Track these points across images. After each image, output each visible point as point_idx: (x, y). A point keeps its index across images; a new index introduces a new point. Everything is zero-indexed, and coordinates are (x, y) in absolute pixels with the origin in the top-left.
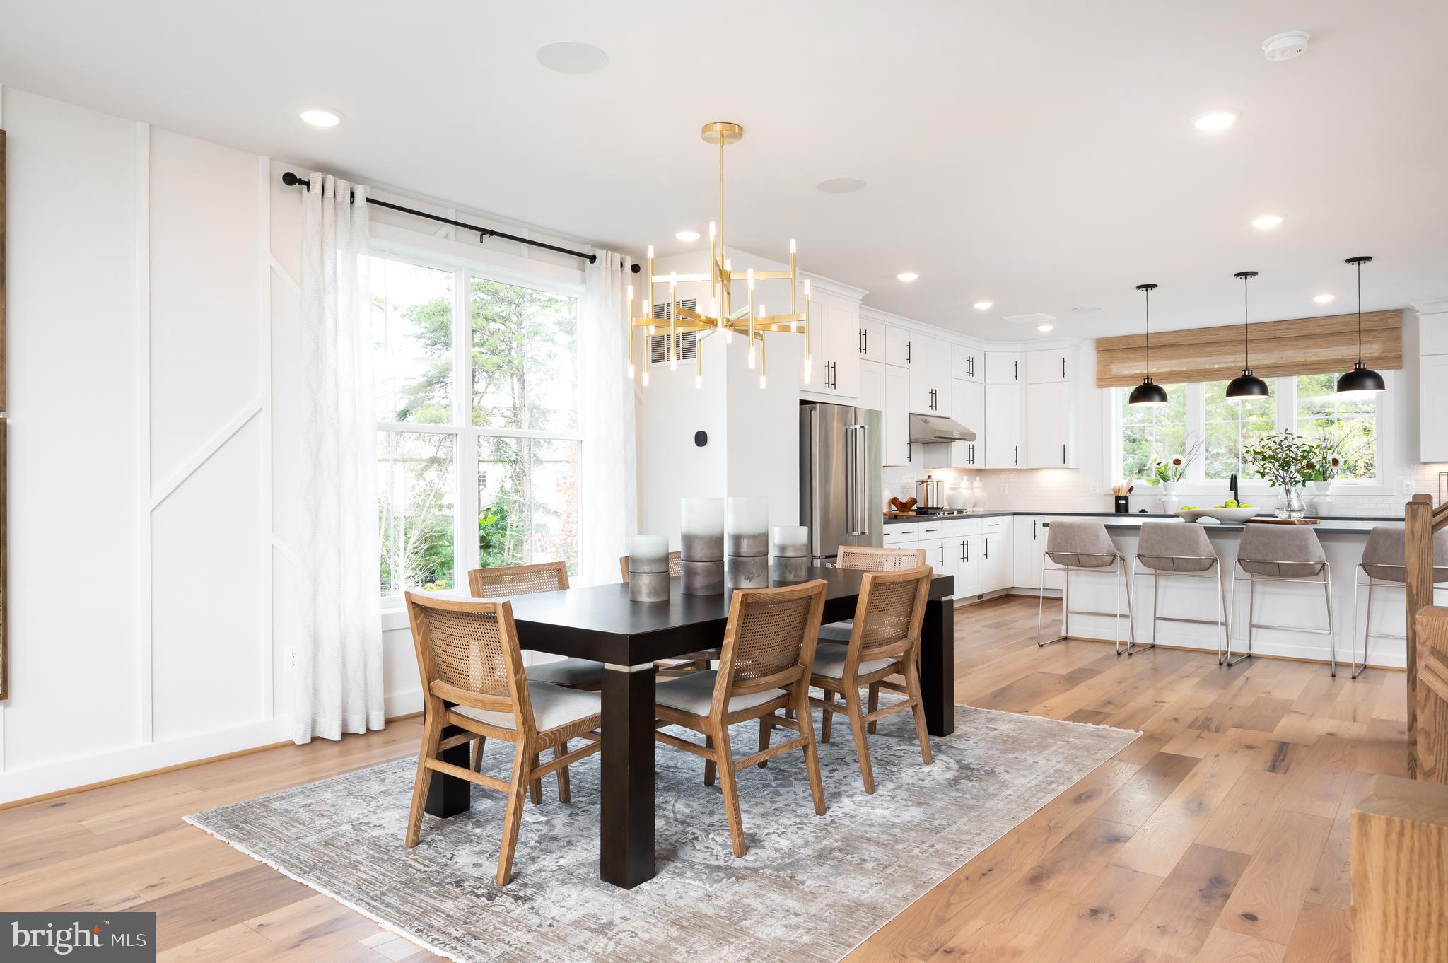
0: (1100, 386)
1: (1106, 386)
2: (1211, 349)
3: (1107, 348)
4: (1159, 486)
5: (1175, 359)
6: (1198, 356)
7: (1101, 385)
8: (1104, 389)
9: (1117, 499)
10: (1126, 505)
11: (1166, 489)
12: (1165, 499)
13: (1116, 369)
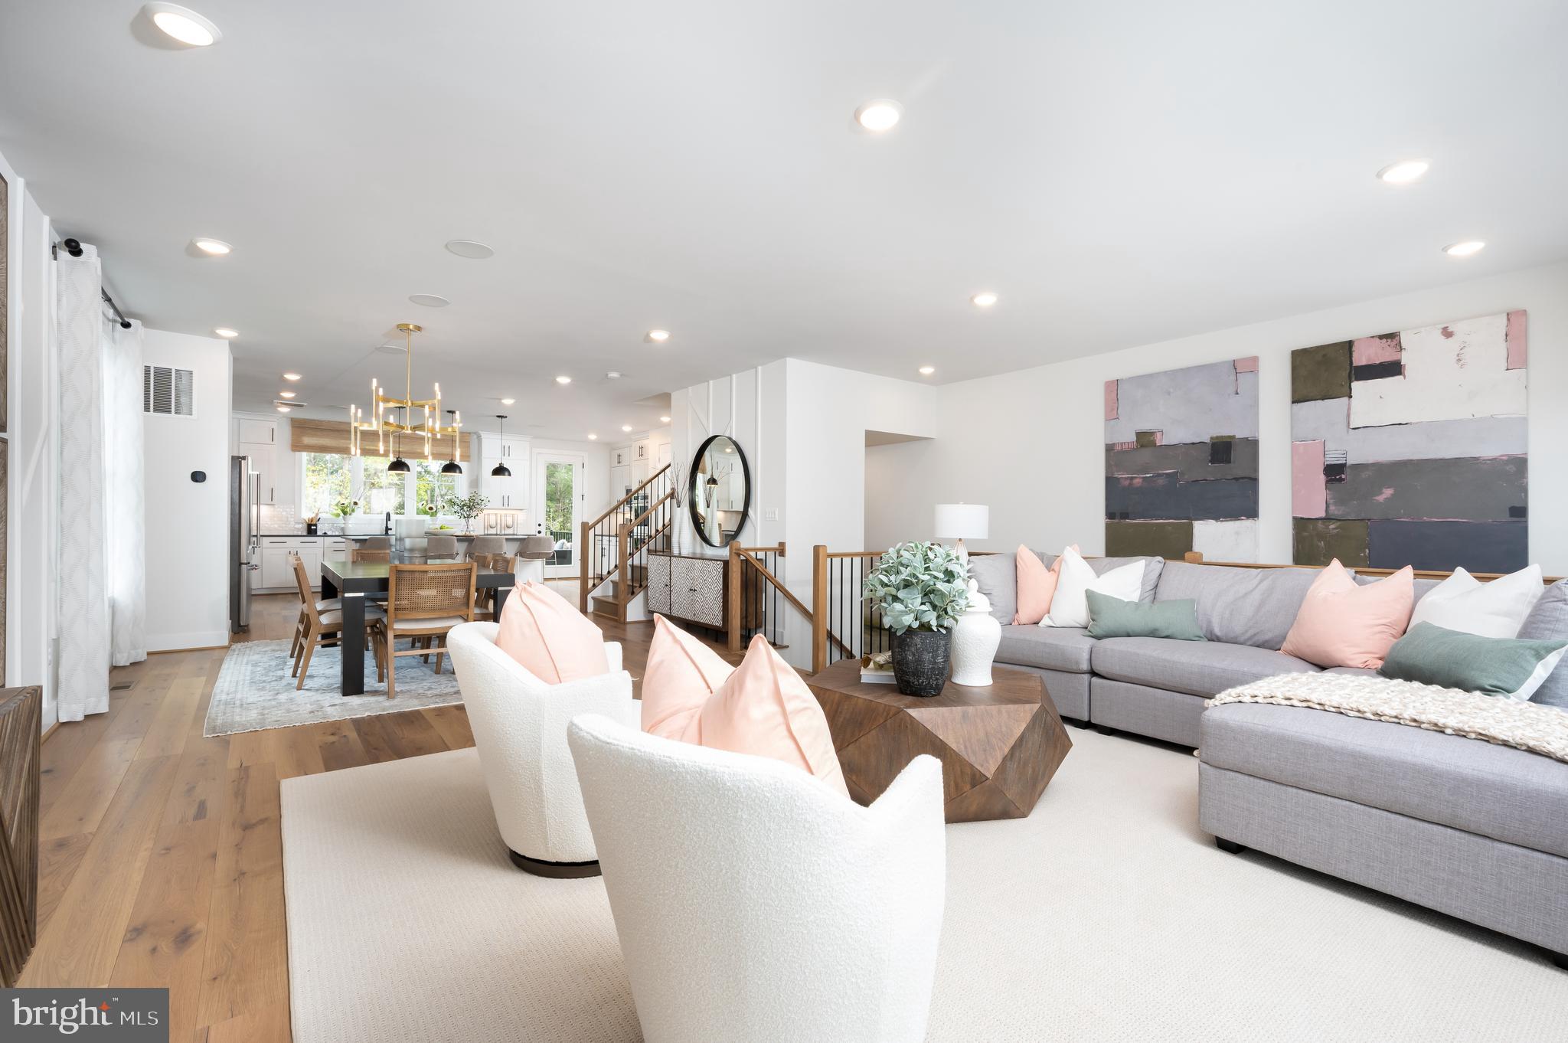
1: (299, 450)
3: (302, 426)
7: (295, 449)
8: (297, 452)
9: (309, 526)
10: (316, 530)
11: (344, 519)
12: (343, 526)
13: (307, 440)
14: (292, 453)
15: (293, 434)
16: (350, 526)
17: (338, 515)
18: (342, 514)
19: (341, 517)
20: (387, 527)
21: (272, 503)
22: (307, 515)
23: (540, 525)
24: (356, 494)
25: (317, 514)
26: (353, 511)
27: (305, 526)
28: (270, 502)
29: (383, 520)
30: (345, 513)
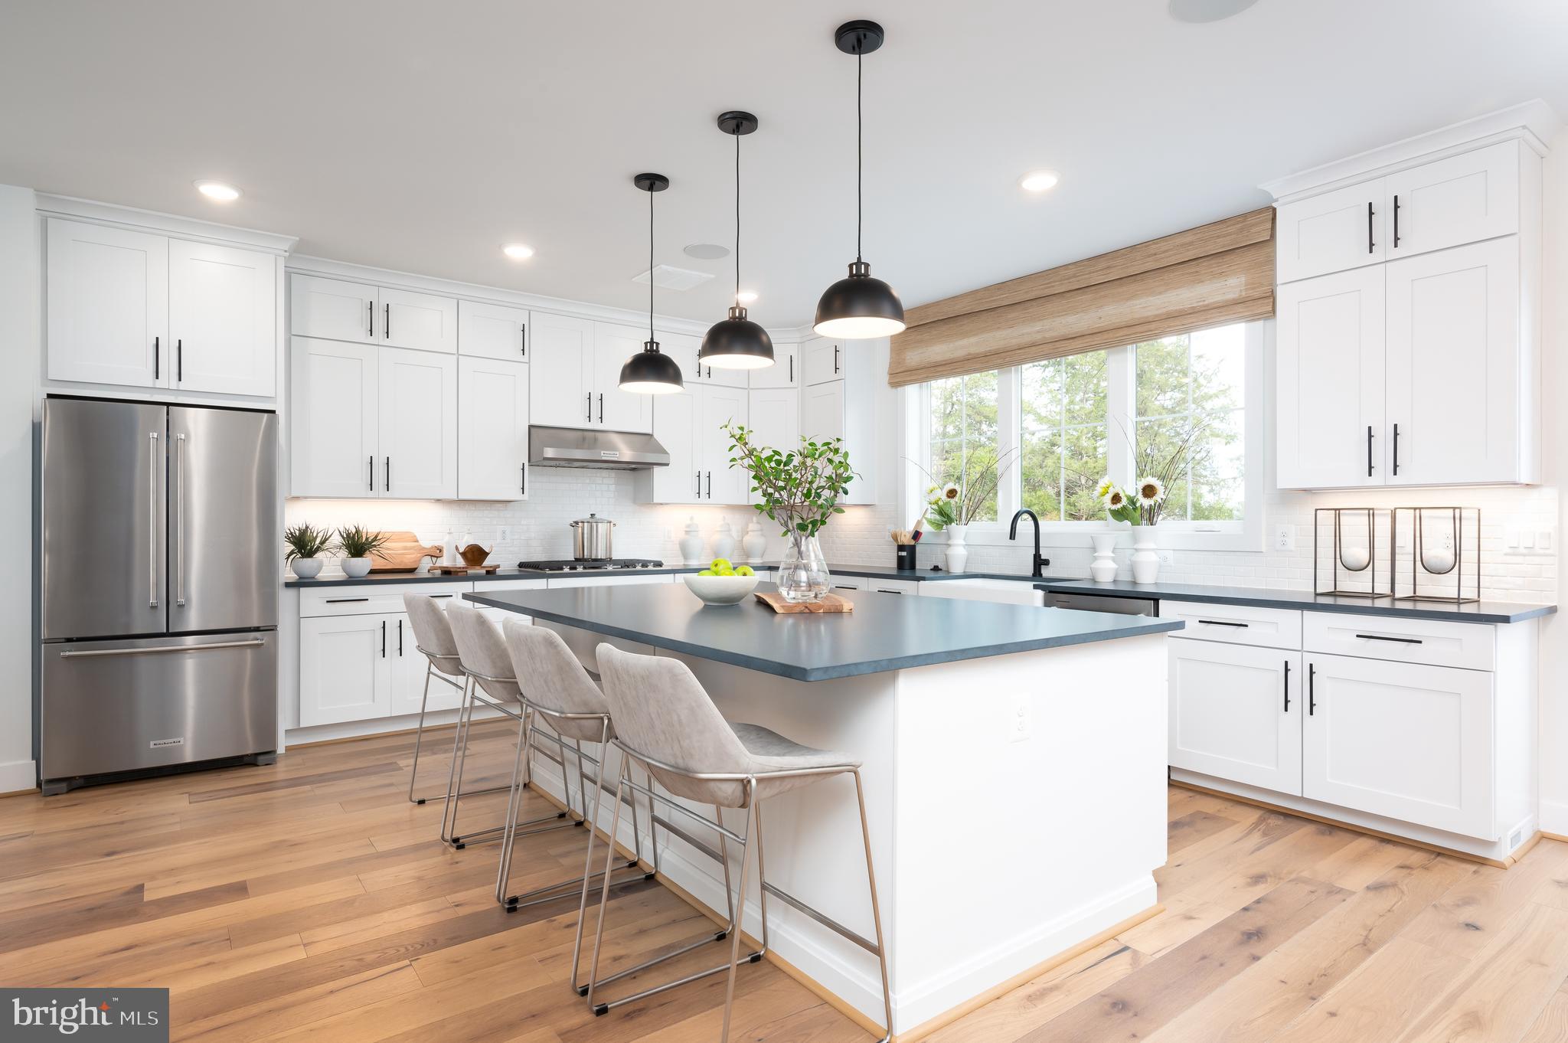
1: (900, 384)
7: (895, 383)
8: (898, 388)
20: (1037, 556)
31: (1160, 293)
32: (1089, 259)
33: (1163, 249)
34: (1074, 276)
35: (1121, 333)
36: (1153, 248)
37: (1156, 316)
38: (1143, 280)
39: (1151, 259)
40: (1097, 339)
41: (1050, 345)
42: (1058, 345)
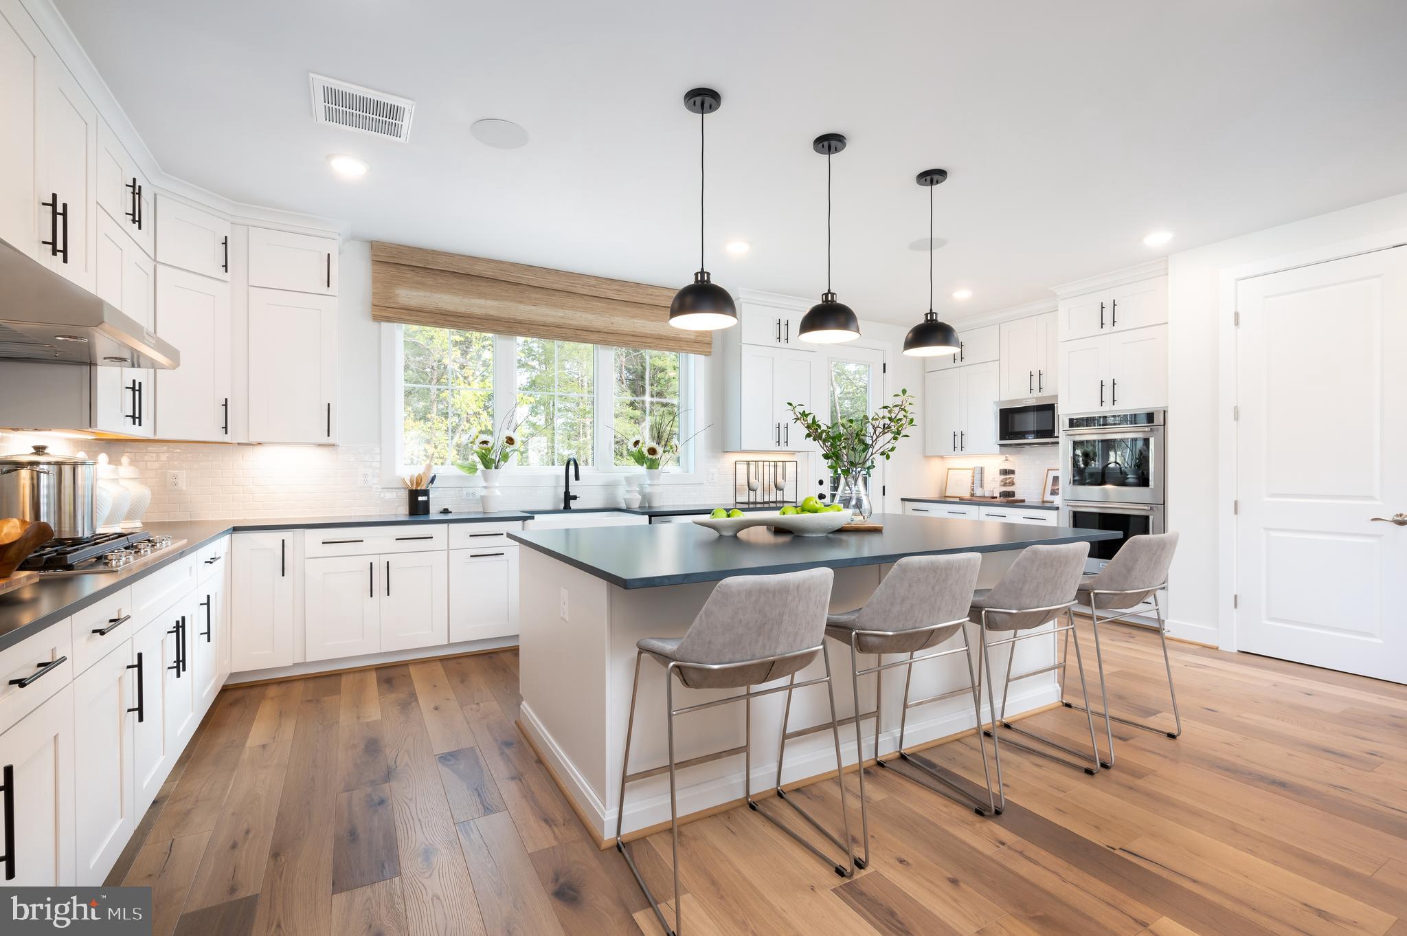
0: (378, 318)
1: (389, 320)
2: (537, 296)
3: (391, 260)
4: (477, 474)
5: (493, 299)
6: (521, 302)
7: (381, 316)
8: (383, 324)
9: (414, 494)
10: (427, 504)
11: (486, 478)
12: (484, 492)
13: (408, 295)
14: (375, 325)
15: (375, 280)
16: (497, 492)
17: (473, 469)
18: (480, 466)
19: (479, 473)
20: (567, 493)
21: (331, 440)
22: (408, 470)
23: (821, 483)
24: (507, 420)
25: (429, 467)
26: (505, 457)
27: (404, 496)
28: (325, 440)
29: (557, 477)
30: (487, 463)
31: (652, 321)
32: (607, 279)
33: (657, 294)
34: (594, 286)
35: (627, 339)
36: (650, 291)
37: (652, 335)
38: (641, 308)
39: (648, 297)
40: (610, 338)
41: (572, 331)
42: (578, 332)
